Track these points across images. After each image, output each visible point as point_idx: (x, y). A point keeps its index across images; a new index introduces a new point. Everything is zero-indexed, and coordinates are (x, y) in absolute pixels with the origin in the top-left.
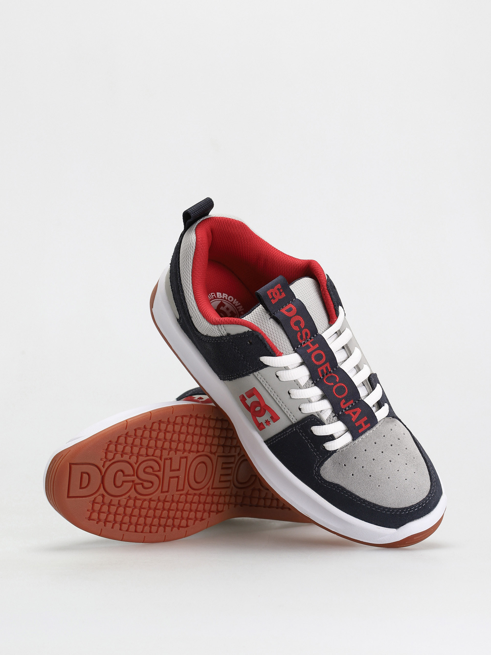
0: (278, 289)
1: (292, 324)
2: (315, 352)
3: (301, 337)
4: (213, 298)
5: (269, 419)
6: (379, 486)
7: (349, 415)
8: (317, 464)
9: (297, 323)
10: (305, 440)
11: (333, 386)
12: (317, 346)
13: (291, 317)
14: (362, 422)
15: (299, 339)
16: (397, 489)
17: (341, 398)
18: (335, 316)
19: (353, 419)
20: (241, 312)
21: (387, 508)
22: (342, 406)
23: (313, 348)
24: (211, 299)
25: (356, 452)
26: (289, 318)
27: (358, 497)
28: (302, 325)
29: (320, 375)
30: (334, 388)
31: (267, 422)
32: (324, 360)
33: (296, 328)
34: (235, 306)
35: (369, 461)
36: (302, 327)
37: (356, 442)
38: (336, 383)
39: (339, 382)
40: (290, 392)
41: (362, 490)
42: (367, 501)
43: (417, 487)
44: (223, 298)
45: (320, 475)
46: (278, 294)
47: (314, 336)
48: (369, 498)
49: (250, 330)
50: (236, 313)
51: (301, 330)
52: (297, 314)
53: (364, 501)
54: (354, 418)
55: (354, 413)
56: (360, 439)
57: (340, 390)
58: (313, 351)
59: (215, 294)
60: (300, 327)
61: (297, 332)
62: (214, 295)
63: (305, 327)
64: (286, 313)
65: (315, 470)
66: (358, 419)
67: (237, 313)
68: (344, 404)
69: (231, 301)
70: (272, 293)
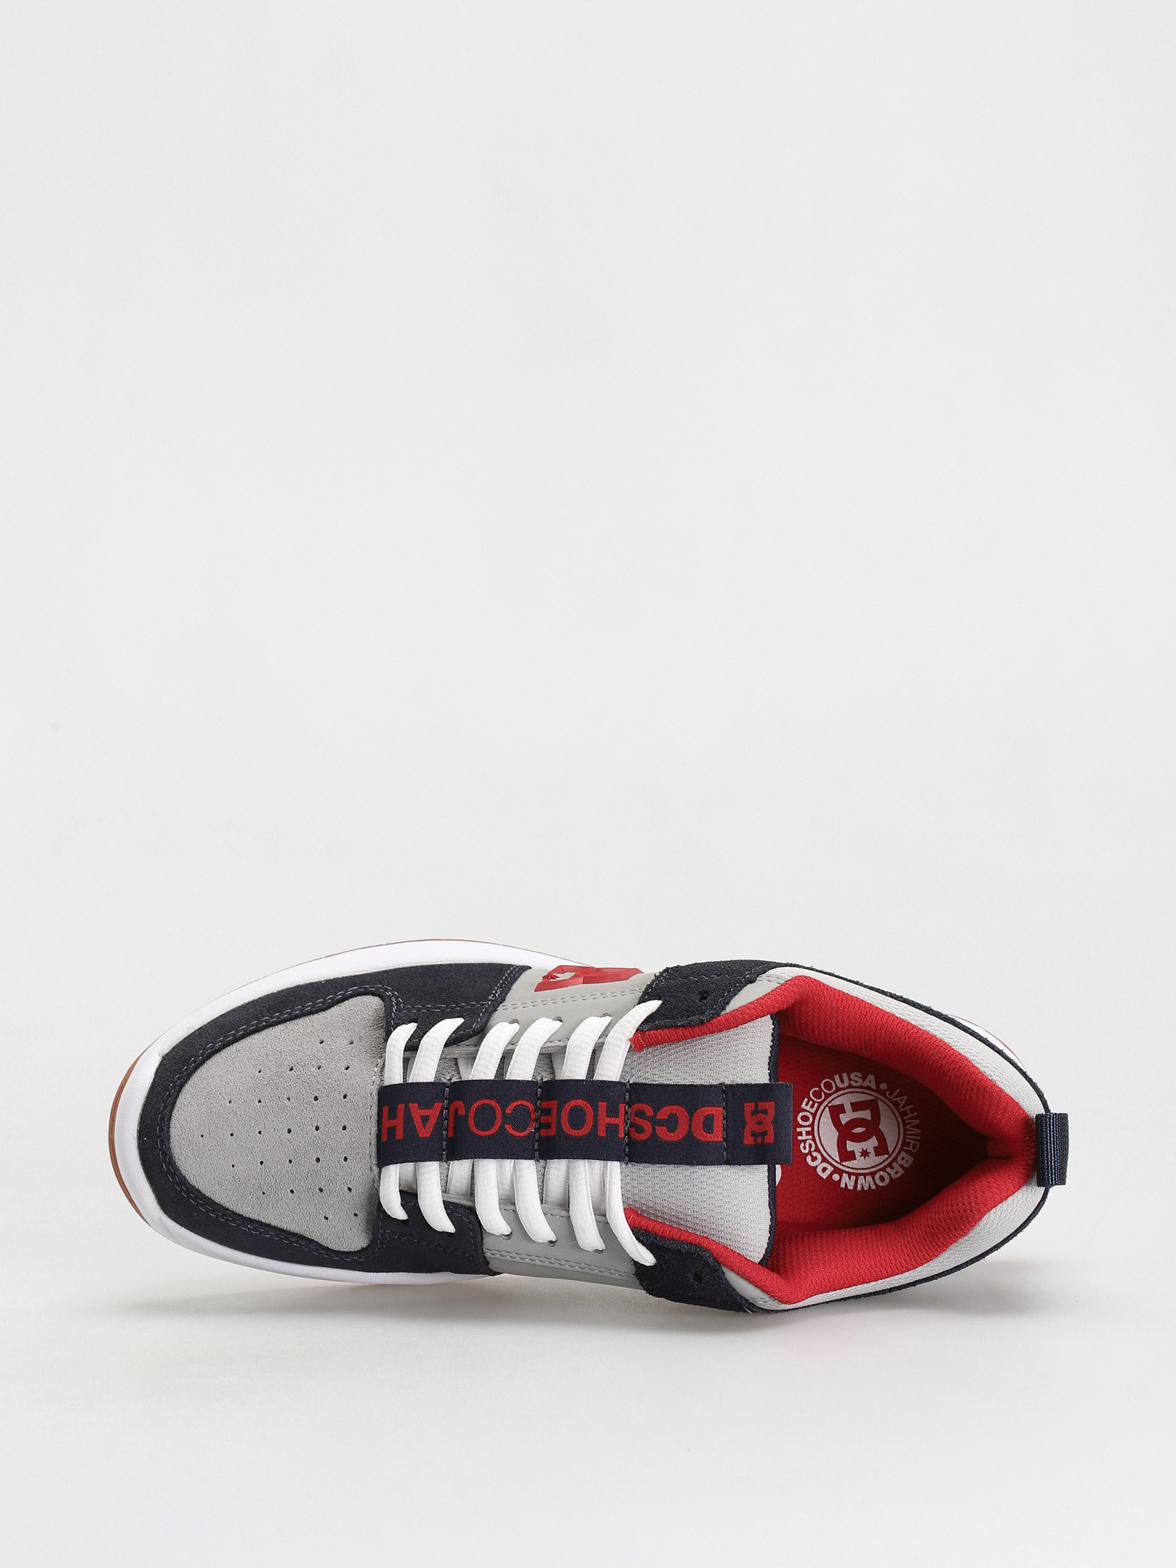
0: (764, 1134)
1: (677, 1109)
2: (592, 1118)
3: (640, 1114)
4: (907, 1140)
7: (429, 1106)
9: (672, 1123)
11: (504, 1109)
12: (602, 1133)
13: (691, 1116)
14: (399, 1123)
15: (642, 1107)
17: (470, 1109)
19: (414, 1107)
20: (841, 1177)
22: (455, 1104)
23: (605, 1120)
24: (908, 1132)
26: (693, 1109)
28: (662, 1132)
30: (498, 1109)
32: (566, 1128)
33: (665, 1113)
34: (861, 1174)
36: (659, 1128)
37: (375, 1090)
38: (505, 1119)
39: (502, 1128)
44: (895, 1165)
46: (758, 1129)
50: (844, 1163)
51: (655, 1122)
52: (690, 1137)
54: (417, 1112)
55: (425, 1119)
57: (485, 1117)
58: (596, 1116)
59: (913, 1151)
60: (661, 1123)
61: (656, 1112)
62: (911, 1148)
63: (654, 1135)
64: (708, 1111)
66: (408, 1117)
67: (843, 1165)
69: (877, 1177)
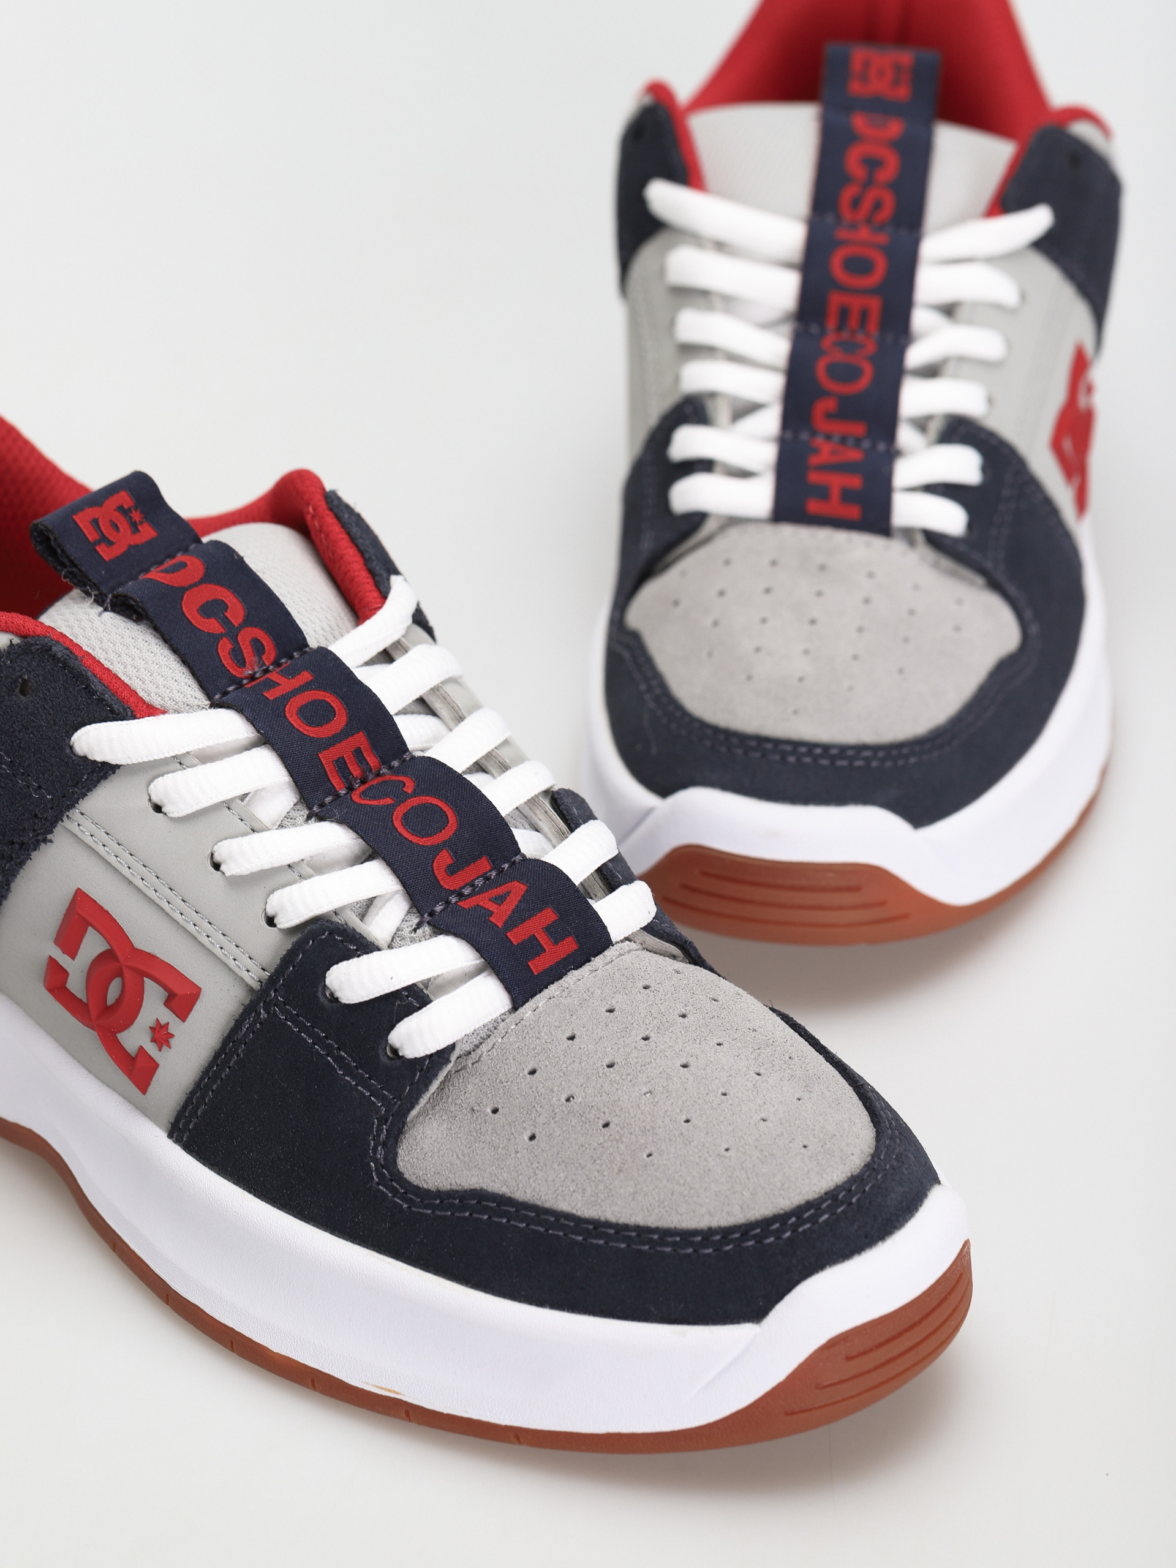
0: (122, 511)
2: (299, 697)
5: (166, 1016)
6: (649, 1155)
7: (477, 909)
8: (380, 1130)
10: (315, 1044)
11: (391, 808)
12: (306, 677)
13: (183, 590)
14: (534, 930)
15: (227, 662)
16: (727, 1154)
17: (433, 849)
18: (375, 594)
19: (498, 920)
21: (695, 1232)
22: (447, 883)
23: (288, 685)
25: (534, 1049)
26: (176, 594)
27: (569, 1216)
29: (335, 781)
30: (399, 813)
31: (161, 1035)
32: (340, 720)
33: (212, 626)
35: (595, 1072)
37: (527, 1010)
38: (402, 797)
39: (415, 794)
40: (217, 858)
41: (579, 1185)
42: (608, 1224)
43: (816, 1140)
45: (398, 1177)
46: (123, 526)
47: (291, 657)
48: (616, 1209)
49: (16, 640)
51: (232, 633)
52: (211, 578)
53: (598, 1226)
54: (500, 915)
55: (500, 900)
56: (540, 1000)
57: (425, 820)
58: (291, 695)
61: (218, 638)
63: (248, 622)
65: (376, 1161)
66: (517, 919)
68: (452, 870)
70: (95, 522)
